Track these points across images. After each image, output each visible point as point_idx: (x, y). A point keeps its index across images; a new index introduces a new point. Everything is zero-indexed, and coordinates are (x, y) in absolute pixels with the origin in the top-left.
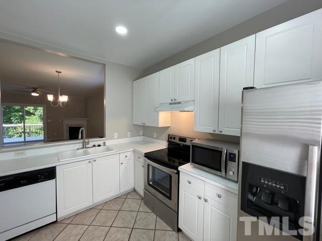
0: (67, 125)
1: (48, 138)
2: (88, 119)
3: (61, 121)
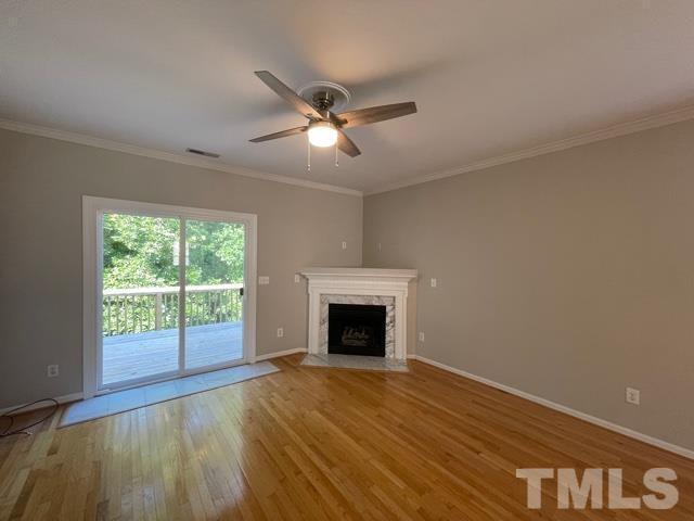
0: (322, 295)
3: (297, 279)
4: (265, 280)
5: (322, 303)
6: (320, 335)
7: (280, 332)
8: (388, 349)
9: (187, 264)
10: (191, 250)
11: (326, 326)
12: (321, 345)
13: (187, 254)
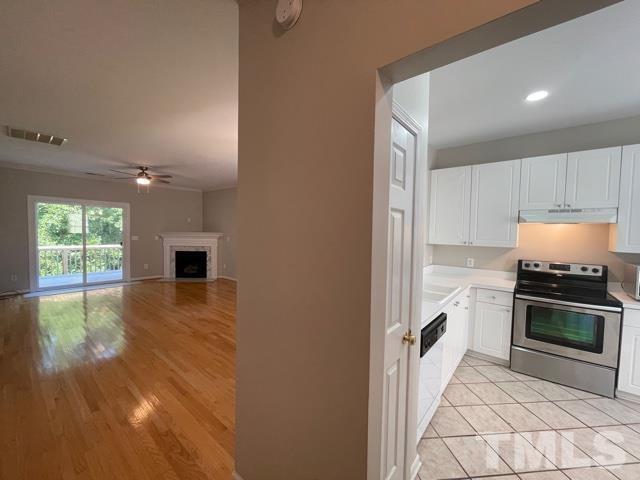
0: (171, 247)
1: (132, 277)
2: (221, 234)
3: (157, 238)
4: (135, 238)
5: (171, 251)
6: (171, 269)
7: (146, 266)
8: (208, 273)
9: (87, 231)
10: (90, 221)
11: (174, 263)
12: (171, 273)
13: (87, 225)
